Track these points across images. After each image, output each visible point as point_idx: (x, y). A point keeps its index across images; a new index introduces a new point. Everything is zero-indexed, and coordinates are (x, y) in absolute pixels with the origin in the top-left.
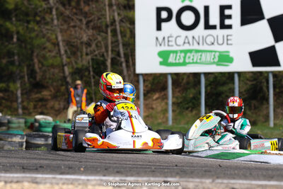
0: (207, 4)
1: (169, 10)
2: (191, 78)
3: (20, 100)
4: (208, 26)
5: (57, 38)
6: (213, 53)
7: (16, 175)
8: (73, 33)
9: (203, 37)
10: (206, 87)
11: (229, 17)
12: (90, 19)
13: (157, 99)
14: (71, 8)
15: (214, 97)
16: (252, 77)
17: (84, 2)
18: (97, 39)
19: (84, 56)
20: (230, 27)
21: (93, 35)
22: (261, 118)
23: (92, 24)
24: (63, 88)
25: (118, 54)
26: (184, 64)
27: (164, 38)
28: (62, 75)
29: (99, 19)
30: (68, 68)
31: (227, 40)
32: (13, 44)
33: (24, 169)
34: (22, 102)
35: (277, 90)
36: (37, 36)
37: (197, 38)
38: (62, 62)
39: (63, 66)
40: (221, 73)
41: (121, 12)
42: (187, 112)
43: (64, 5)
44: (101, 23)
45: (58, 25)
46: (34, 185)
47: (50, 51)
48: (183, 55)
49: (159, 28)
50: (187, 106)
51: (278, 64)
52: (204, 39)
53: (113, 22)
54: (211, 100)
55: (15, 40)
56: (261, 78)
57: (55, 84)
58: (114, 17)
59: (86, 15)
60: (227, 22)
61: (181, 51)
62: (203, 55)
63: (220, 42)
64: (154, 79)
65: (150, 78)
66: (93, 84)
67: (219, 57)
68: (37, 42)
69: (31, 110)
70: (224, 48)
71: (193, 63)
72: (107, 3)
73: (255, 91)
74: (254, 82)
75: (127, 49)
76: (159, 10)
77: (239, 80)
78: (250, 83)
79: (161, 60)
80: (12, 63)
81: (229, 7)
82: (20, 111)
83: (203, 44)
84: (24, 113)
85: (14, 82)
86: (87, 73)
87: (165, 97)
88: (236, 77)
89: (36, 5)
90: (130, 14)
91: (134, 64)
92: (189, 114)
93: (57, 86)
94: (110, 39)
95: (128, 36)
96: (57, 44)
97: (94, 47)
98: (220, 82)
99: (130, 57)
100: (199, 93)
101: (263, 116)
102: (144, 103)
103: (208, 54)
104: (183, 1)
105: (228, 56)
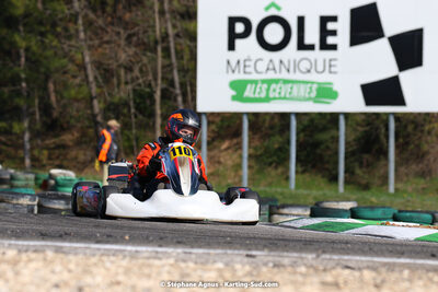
0: (301, 15)
1: (246, 22)
2: (276, 120)
3: (28, 146)
5: (83, 59)
6: (309, 85)
7: (32, 243)
8: (108, 51)
9: (295, 61)
10: (298, 134)
11: (334, 33)
12: (129, 32)
13: (226, 149)
14: (105, 15)
15: (308, 149)
16: (364, 120)
17: (124, 8)
18: (141, 61)
19: (123, 86)
20: (334, 47)
21: (136, 54)
22: (377, 181)
23: (135, 39)
24: (91, 131)
25: (172, 83)
26: (267, 99)
27: (238, 62)
29: (145, 32)
30: (99, 102)
31: (330, 66)
32: (19, 66)
33: (43, 236)
34: (32, 149)
35: (401, 140)
36: (56, 54)
37: (286, 62)
38: (90, 93)
39: (92, 99)
40: (320, 114)
41: (178, 24)
42: (270, 169)
43: (94, 10)
44: (148, 37)
45: (85, 40)
46: (61, 255)
47: (74, 77)
48: (265, 86)
49: (231, 47)
50: (270, 160)
51: (402, 102)
52: (297, 65)
53: (165, 37)
54: (305, 153)
55: (23, 60)
56: (377, 122)
57: (79, 125)
58: (166, 28)
59: (126, 25)
60: (330, 40)
61: (263, 81)
62: (295, 87)
63: (320, 68)
64: (222, 121)
65: (218, 120)
66: (134, 125)
67: (318, 90)
68: (57, 63)
69: (45, 162)
70: (325, 78)
71: (280, 98)
72: (157, 7)
73: (369, 139)
74: (367, 128)
75: (184, 76)
76: (232, 21)
77: (346, 124)
78: (361, 129)
79: (234, 93)
80: (18, 94)
81: (334, 19)
82: (28, 162)
83: (295, 71)
84: (33, 166)
85: (20, 120)
86: (125, 111)
87: (239, 146)
88: (342, 120)
89: (55, 10)
90: (188, 25)
91: (194, 98)
92: (273, 172)
93: (82, 128)
94: (160, 61)
95: (187, 56)
96: (82, 67)
97: (136, 72)
98: (318, 128)
99: (189, 88)
100: (288, 142)
101: (379, 178)
102: (208, 156)
103: (302, 86)
104: (267, 9)
105: (331, 89)
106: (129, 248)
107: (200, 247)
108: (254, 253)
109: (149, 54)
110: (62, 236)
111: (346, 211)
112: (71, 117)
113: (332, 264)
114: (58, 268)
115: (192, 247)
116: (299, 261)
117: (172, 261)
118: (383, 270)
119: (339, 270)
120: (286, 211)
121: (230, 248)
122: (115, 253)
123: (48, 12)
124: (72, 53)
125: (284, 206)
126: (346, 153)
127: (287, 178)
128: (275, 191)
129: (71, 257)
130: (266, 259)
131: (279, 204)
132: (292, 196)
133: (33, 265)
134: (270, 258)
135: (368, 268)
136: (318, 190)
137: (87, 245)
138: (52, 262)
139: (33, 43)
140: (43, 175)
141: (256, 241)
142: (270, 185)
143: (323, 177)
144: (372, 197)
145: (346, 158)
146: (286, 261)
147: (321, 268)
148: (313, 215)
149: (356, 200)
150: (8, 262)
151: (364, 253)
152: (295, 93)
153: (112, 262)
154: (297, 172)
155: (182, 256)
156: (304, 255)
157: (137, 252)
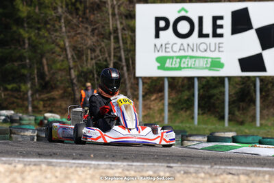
0: (200, 15)
1: (166, 20)
2: (186, 81)
3: (30, 99)
4: (201, 35)
5: (65, 45)
6: (206, 59)
8: (79, 39)
9: (197, 44)
10: (199, 90)
11: (221, 27)
12: (95, 27)
13: (156, 99)
14: (78, 16)
15: (206, 99)
16: (240, 81)
17: (90, 12)
18: (101, 45)
19: (89, 60)
20: (221, 36)
21: (98, 41)
22: (249, 119)
23: (96, 31)
24: (70, 89)
25: (120, 59)
26: (180, 68)
27: (162, 45)
28: (68, 77)
29: (103, 27)
30: (75, 71)
31: (219, 48)
32: (24, 49)
33: (40, 155)
34: (33, 100)
35: (264, 94)
36: (47, 41)
37: (191, 45)
38: (69, 66)
39: (70, 69)
40: (213, 77)
41: (124, 22)
42: (182, 112)
43: (71, 13)
44: (105, 30)
45: (66, 33)
46: (51, 167)
47: (60, 55)
48: (178, 60)
49: (157, 36)
50: (182, 107)
51: (264, 70)
52: (198, 47)
53: (116, 30)
54: (203, 102)
55: (27, 45)
56: (249, 82)
57: (62, 85)
58: (116, 24)
60: (219, 31)
61: (177, 57)
62: (197, 60)
63: (213, 49)
64: (152, 82)
65: (149, 81)
67: (211, 63)
68: (48, 47)
69: (41, 108)
70: (215, 55)
71: (188, 68)
72: (110, 12)
73: (243, 93)
74: (242, 86)
75: (128, 54)
76: (158, 20)
77: (229, 84)
78: (238, 87)
79: (159, 65)
80: (24, 66)
81: (221, 18)
82: (30, 109)
83: (197, 51)
84: (33, 111)
85: (25, 83)
86: (91, 76)
87: (162, 98)
88: (227, 81)
89: (46, 14)
90: (130, 22)
91: (134, 68)
92: (184, 114)
93: (64, 87)
94: (112, 45)
95: (129, 42)
96: (64, 49)
97: (98, 52)
98: (211, 86)
99: (131, 62)
100: (193, 95)
101: (250, 117)
102: (143, 104)
103: (201, 60)
104: (179, 12)
105: (219, 62)
106: (93, 162)
107: (138, 161)
108: (172, 165)
109: (105, 40)
110: (52, 155)
111: (229, 138)
112: (58, 81)
113: (220, 171)
114: (49, 175)
115: (133, 162)
116: (200, 170)
117: (120, 170)
118: (253, 175)
119: (225, 176)
120: (191, 138)
121: (157, 162)
122: (85, 166)
123: (42, 15)
124: (58, 41)
125: (191, 136)
126: (229, 102)
127: (193, 118)
128: (185, 126)
129: (57, 168)
130: (179, 169)
131: (187, 134)
132: (196, 129)
133: (33, 174)
134: (182, 168)
135: (243, 174)
136: (212, 125)
137: (67, 161)
138: (45, 171)
139: (32, 35)
140: (40, 117)
141: (173, 158)
142: (182, 122)
143: (215, 117)
144: (246, 129)
145: (229, 105)
146: (192, 170)
147: (214, 174)
148: (209, 141)
149: (236, 131)
150: (18, 172)
151: (240, 164)
152: (197, 64)
153: (83, 171)
154: (199, 114)
155: (127, 167)
156: (203, 166)
157: (98, 165)
